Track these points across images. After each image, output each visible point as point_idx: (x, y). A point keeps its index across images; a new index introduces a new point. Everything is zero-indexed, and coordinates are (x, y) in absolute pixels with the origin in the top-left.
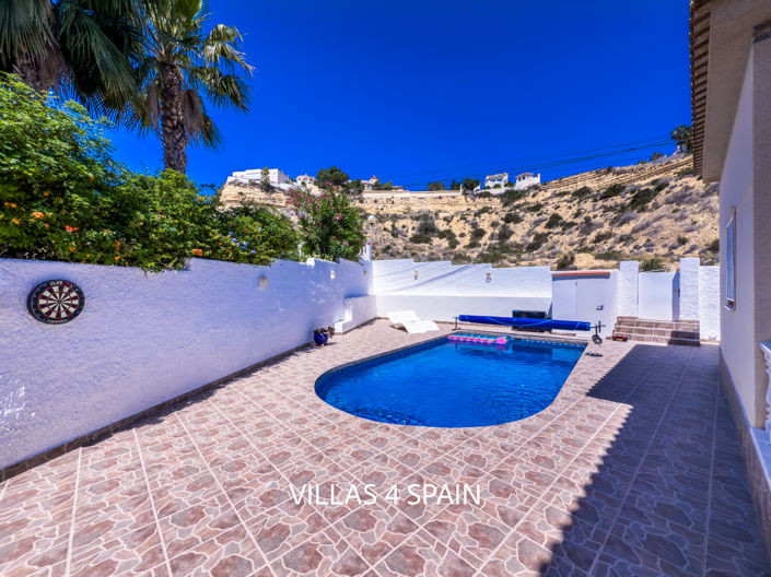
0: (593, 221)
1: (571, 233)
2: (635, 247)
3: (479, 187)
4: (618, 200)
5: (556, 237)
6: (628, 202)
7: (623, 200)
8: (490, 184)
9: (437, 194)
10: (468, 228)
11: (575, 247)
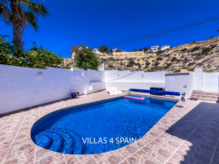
0: (188, 59)
1: (180, 63)
2: (204, 67)
3: (149, 50)
4: (197, 52)
5: (174, 64)
6: (201, 52)
7: (199, 52)
8: (153, 49)
9: (135, 53)
10: (145, 62)
11: (181, 67)
